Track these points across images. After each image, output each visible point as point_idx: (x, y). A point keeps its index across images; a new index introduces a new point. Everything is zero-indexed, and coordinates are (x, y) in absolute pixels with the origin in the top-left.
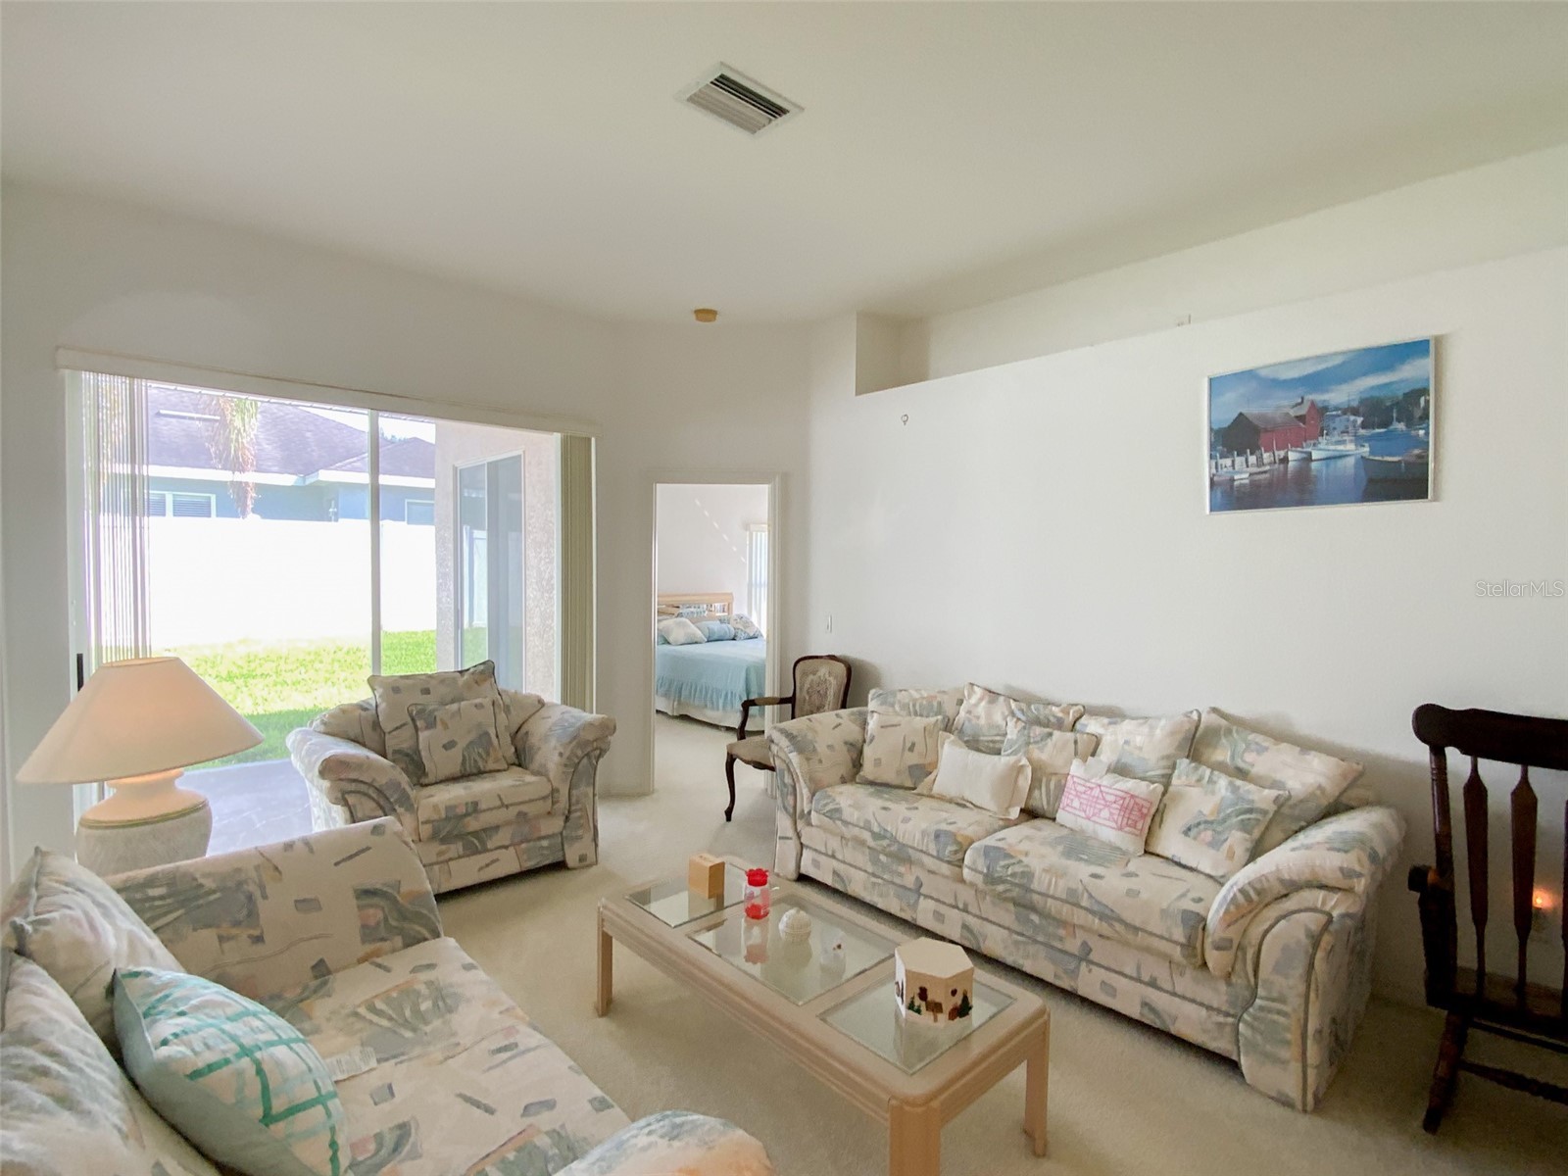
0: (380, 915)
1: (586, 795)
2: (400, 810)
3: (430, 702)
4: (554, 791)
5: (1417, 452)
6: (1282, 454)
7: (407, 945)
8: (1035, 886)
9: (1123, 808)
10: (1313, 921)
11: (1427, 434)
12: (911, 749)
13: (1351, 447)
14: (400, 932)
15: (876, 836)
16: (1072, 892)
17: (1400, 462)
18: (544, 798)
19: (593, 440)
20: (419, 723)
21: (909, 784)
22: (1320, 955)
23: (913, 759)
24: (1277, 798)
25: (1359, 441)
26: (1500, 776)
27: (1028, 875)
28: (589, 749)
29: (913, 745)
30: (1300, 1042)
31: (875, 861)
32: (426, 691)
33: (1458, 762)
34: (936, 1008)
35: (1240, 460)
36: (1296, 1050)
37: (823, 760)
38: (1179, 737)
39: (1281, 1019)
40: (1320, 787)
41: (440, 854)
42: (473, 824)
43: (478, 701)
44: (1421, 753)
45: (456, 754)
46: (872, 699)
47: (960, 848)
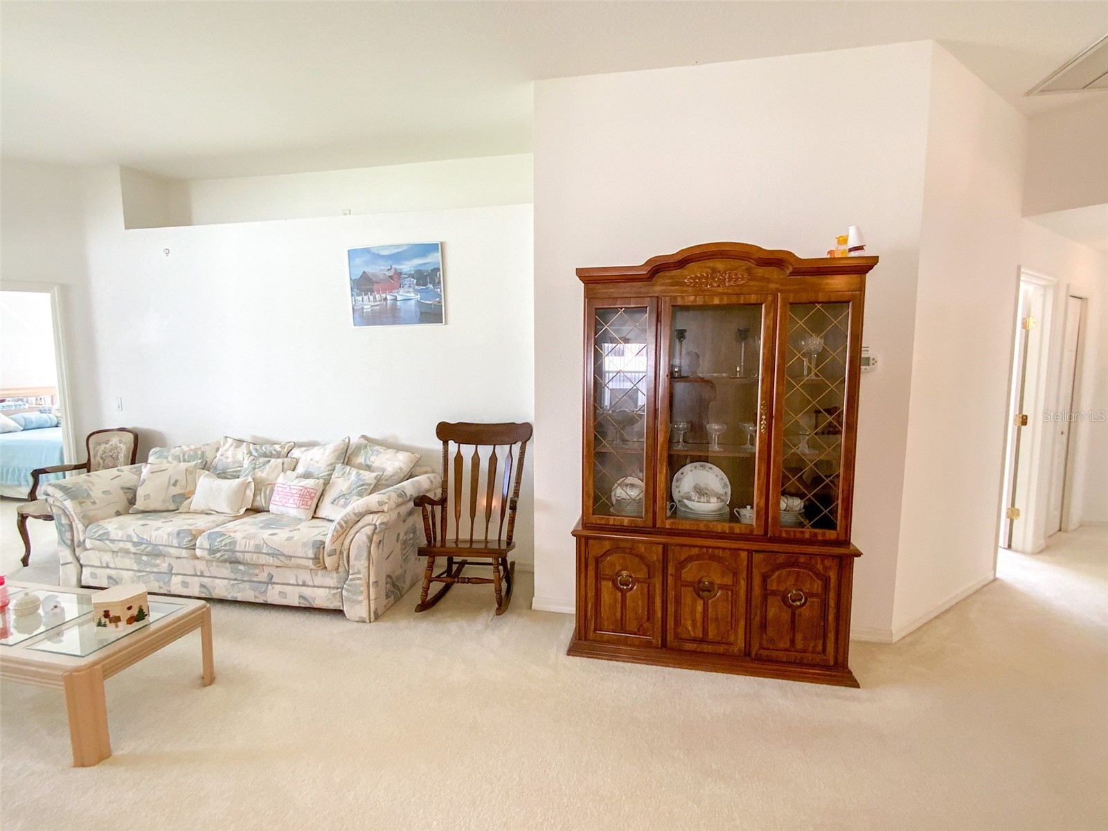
5: (438, 299)
6: (384, 295)
8: (237, 548)
9: (301, 496)
10: (369, 530)
11: (441, 291)
12: (175, 484)
13: (413, 295)
15: (136, 544)
16: (257, 546)
17: (431, 304)
21: (172, 508)
22: (373, 545)
23: (177, 490)
24: (377, 476)
25: (416, 291)
26: (468, 451)
27: (234, 543)
29: (177, 481)
30: (367, 591)
31: (139, 562)
33: (453, 446)
34: (117, 620)
35: (366, 298)
36: (365, 594)
37: (97, 501)
38: (337, 453)
39: (358, 582)
40: (401, 469)
44: (439, 445)
46: (152, 455)
47: (195, 537)
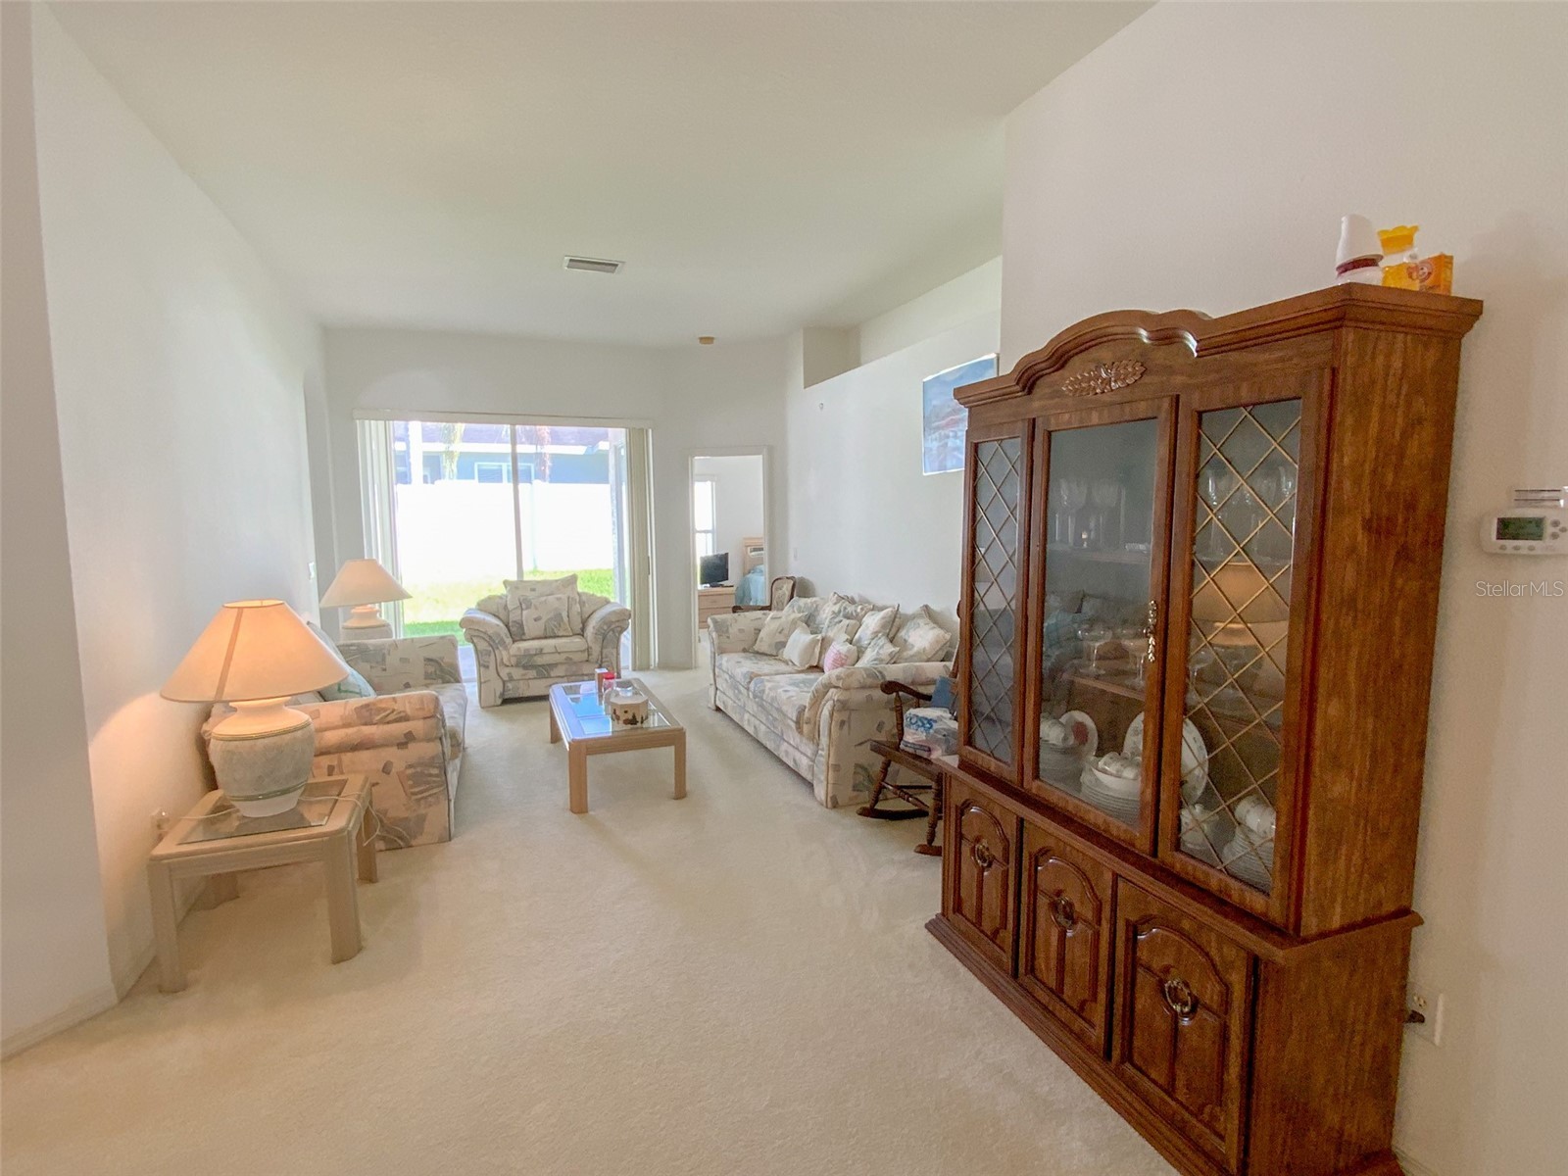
0: (433, 670)
1: (612, 654)
2: (501, 648)
3: (531, 595)
4: (588, 649)
7: (443, 683)
9: (834, 660)
10: (831, 705)
12: (781, 632)
14: (442, 678)
18: (584, 651)
19: (650, 431)
20: (524, 606)
21: (775, 654)
23: (781, 638)
28: (613, 626)
29: (783, 629)
30: (827, 771)
32: (533, 590)
38: (887, 620)
39: (823, 760)
41: (523, 675)
42: (540, 660)
43: (559, 596)
45: (541, 624)
47: (751, 679)
